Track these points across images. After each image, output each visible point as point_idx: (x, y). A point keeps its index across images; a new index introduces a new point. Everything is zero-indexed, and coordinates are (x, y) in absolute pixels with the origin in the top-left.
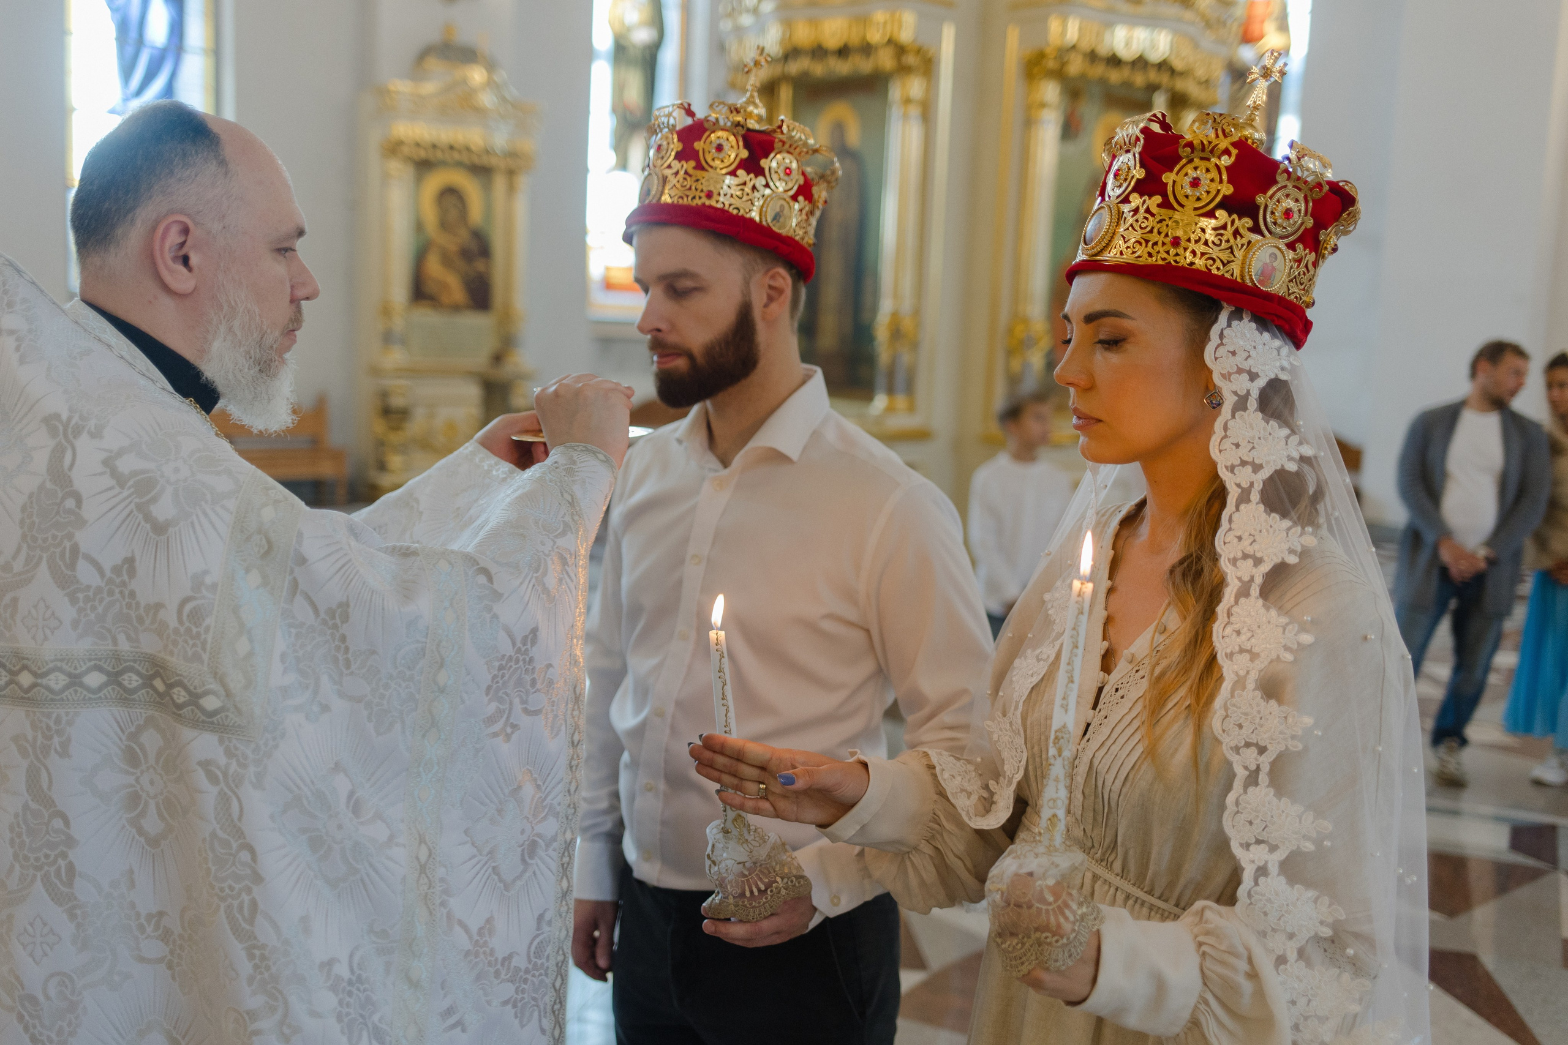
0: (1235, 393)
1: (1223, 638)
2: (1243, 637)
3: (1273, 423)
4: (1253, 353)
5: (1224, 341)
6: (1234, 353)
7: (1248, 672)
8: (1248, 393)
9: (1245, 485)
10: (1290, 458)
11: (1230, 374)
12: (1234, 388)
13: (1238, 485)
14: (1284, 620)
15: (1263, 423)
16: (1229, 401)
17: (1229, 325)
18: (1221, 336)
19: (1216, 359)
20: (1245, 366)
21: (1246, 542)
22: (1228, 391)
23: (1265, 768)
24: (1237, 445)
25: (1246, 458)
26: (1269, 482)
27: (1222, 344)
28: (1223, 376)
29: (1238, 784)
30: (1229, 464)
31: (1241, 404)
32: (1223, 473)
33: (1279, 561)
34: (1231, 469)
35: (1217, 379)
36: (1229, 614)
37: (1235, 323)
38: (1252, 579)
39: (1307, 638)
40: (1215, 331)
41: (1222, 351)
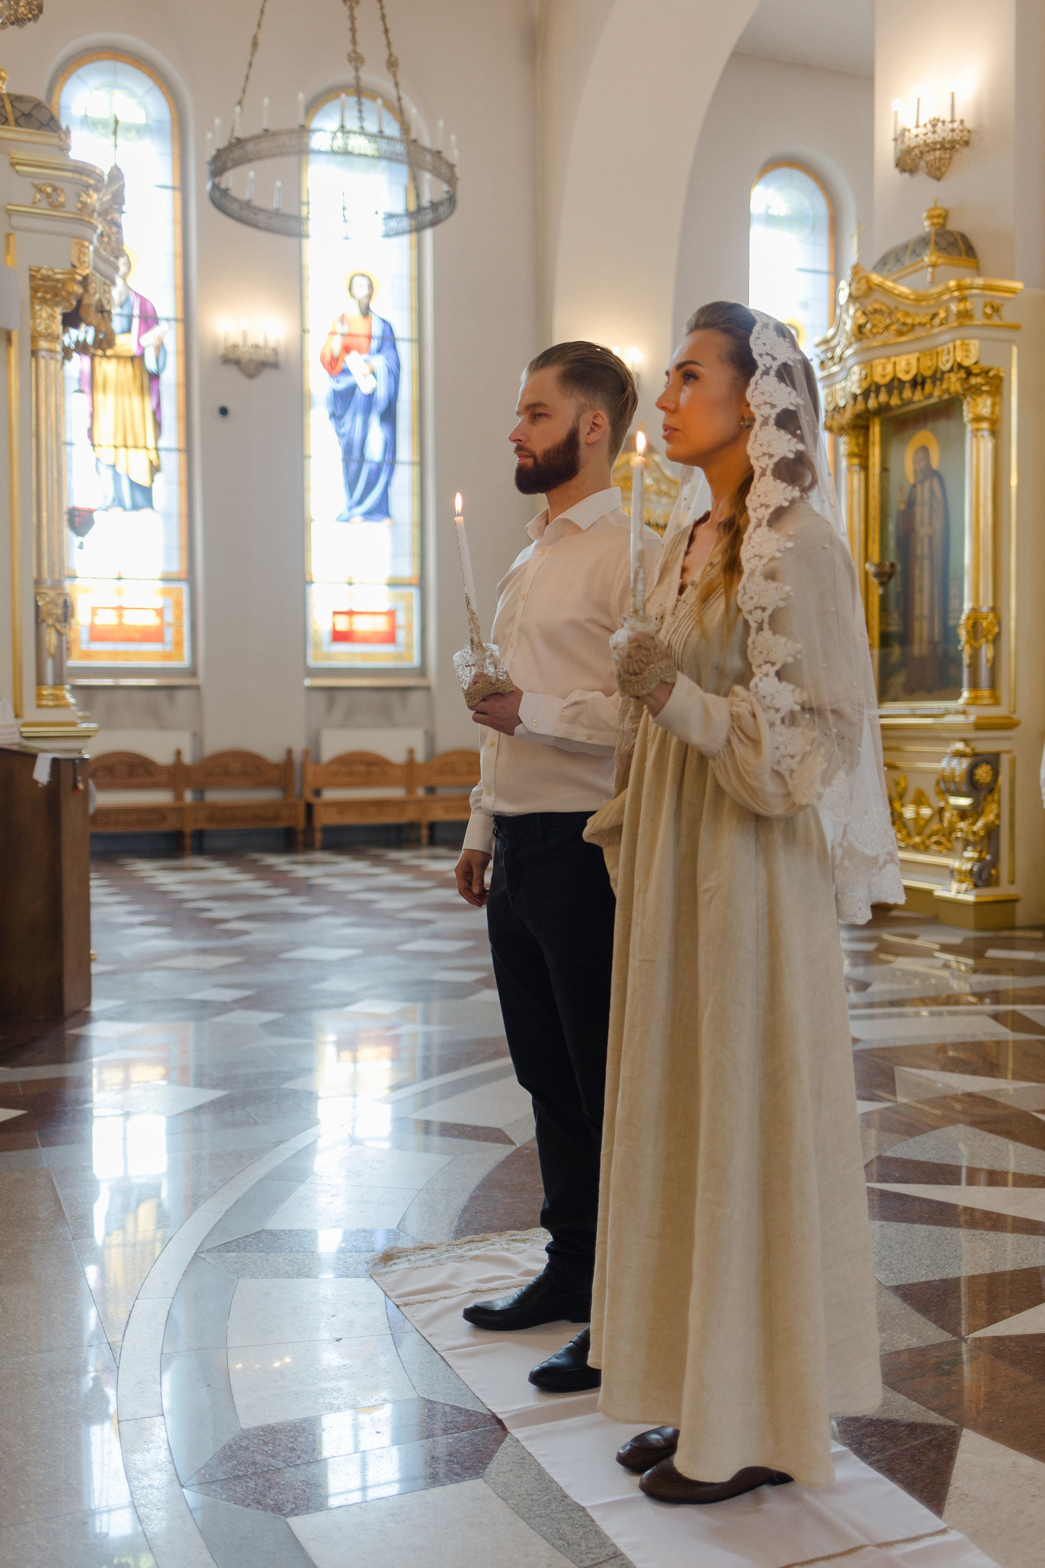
0: (762, 416)
1: (745, 552)
2: (756, 549)
3: (782, 432)
4: (774, 394)
5: (758, 387)
6: (763, 393)
7: (757, 567)
8: (769, 416)
9: (764, 466)
10: (791, 451)
11: (760, 405)
12: (762, 413)
13: (761, 467)
14: (777, 536)
15: (776, 432)
16: (759, 420)
17: (761, 378)
18: (756, 384)
19: (753, 396)
20: (769, 400)
21: (762, 498)
22: (758, 414)
23: (766, 620)
24: (761, 445)
25: (766, 452)
26: (777, 465)
27: (756, 388)
28: (756, 406)
29: (753, 632)
30: (756, 456)
31: (765, 422)
32: (753, 462)
33: (778, 505)
34: (757, 459)
35: (752, 408)
36: (750, 538)
37: (765, 377)
38: (763, 518)
39: (790, 545)
40: (753, 381)
41: (757, 393)
